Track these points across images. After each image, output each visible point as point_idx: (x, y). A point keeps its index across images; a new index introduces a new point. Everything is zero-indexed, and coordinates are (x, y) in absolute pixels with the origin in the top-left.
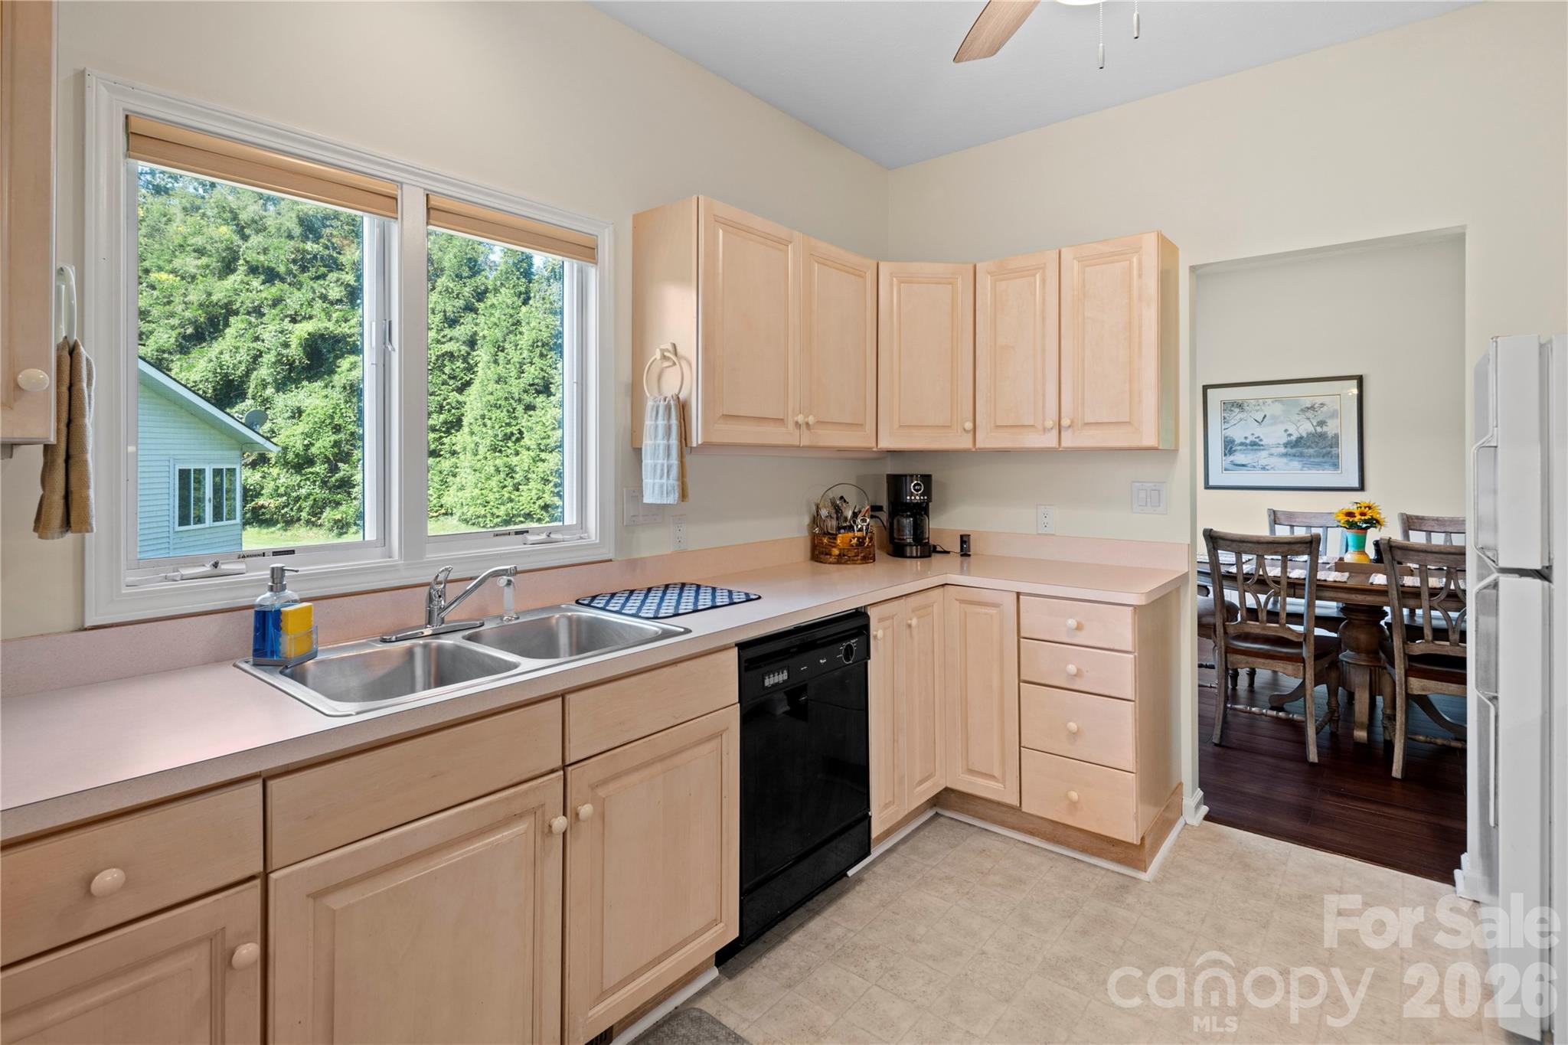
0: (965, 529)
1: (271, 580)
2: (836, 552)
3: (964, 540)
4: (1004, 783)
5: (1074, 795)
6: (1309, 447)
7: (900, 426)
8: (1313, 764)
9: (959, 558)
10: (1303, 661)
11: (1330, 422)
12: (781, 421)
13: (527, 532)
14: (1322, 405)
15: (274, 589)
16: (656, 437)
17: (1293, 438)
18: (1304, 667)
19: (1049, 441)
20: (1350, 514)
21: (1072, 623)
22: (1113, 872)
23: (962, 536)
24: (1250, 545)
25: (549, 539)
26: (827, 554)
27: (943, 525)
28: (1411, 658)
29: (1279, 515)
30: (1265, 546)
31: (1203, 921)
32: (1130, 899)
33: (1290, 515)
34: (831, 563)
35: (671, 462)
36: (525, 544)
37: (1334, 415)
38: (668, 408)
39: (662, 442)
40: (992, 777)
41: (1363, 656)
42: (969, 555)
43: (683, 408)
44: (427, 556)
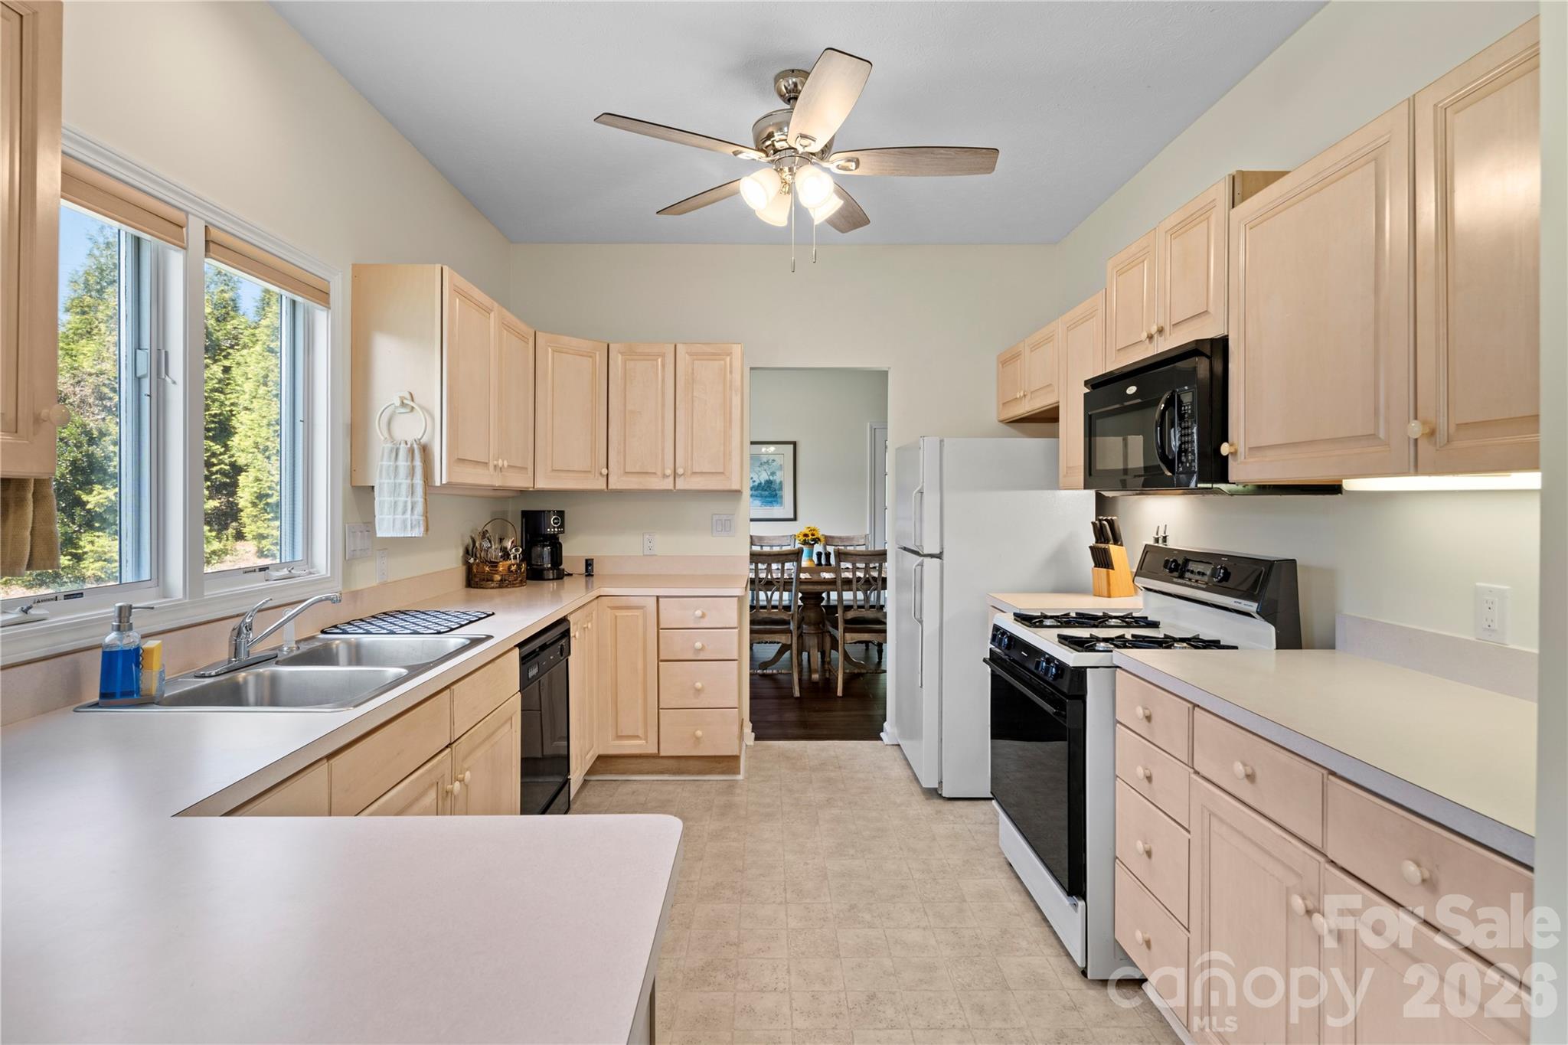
0: (589, 556)
1: (117, 620)
2: (498, 577)
3: (589, 563)
4: (646, 739)
5: (699, 733)
6: (766, 490)
7: (553, 470)
8: (797, 698)
9: (583, 579)
10: (791, 632)
11: (778, 473)
12: (486, 464)
13: (268, 568)
14: (774, 460)
15: (122, 628)
16: (396, 477)
17: (756, 484)
18: (792, 636)
19: (668, 484)
20: (806, 535)
21: (699, 613)
22: (721, 780)
23: (587, 561)
24: (764, 557)
25: (290, 575)
26: (488, 580)
27: (574, 549)
28: (846, 622)
29: (754, 538)
30: (773, 557)
31: (781, 789)
32: (738, 791)
33: (761, 538)
34: (493, 588)
35: (415, 499)
36: (267, 580)
37: (781, 467)
38: (411, 451)
39: (404, 481)
40: (637, 737)
41: (812, 627)
42: (592, 575)
43: (425, 450)
44: (205, 594)
